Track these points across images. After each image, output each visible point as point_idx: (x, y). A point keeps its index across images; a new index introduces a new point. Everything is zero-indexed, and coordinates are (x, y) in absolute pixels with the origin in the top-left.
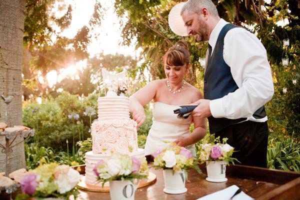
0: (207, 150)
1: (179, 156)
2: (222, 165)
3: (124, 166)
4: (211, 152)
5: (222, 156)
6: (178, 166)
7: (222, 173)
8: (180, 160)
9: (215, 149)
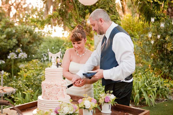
0: (103, 98)
1: (92, 103)
2: (110, 105)
3: (70, 110)
4: (105, 99)
5: (110, 101)
6: (91, 108)
7: (109, 109)
8: (92, 105)
9: (107, 97)
